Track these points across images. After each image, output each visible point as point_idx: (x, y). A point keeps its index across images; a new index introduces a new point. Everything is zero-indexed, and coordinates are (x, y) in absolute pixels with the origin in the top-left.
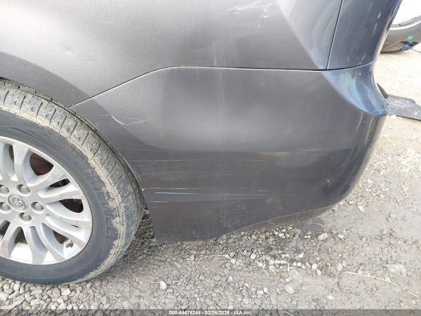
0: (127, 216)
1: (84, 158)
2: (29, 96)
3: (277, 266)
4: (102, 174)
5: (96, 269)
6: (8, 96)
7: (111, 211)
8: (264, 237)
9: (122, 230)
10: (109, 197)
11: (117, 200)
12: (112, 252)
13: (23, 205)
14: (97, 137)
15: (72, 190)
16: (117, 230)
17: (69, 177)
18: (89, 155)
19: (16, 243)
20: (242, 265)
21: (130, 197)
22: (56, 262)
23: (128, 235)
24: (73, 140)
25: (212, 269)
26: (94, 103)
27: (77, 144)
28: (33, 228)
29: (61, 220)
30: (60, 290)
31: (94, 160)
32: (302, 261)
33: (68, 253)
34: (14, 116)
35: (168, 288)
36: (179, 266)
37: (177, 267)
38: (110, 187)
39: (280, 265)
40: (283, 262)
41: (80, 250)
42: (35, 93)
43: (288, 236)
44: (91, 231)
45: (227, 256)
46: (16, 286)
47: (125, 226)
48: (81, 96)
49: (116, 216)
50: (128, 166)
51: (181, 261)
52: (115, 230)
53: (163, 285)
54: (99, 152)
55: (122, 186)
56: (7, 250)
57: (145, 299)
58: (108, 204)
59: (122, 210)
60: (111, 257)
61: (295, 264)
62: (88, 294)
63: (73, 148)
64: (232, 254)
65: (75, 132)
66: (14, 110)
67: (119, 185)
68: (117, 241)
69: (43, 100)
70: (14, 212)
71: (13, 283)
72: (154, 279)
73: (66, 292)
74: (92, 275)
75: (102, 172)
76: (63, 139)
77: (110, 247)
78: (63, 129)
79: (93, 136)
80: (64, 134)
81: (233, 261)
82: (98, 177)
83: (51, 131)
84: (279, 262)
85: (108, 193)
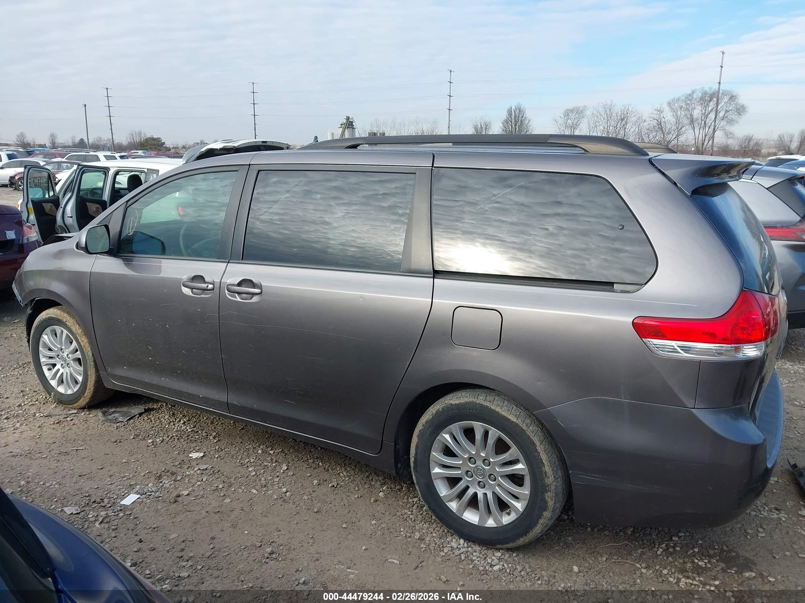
0: (556, 493)
1: (534, 445)
2: (506, 402)
3: (689, 585)
4: (544, 458)
5: (526, 535)
6: (495, 401)
7: (546, 487)
8: (681, 561)
9: (551, 503)
10: (546, 475)
11: (551, 479)
12: (541, 521)
13: (483, 475)
14: (543, 433)
15: (520, 468)
16: (547, 503)
17: (521, 457)
18: (538, 443)
19: (468, 506)
20: (652, 575)
21: (559, 480)
22: (496, 526)
23: (554, 510)
24: (529, 433)
25: (622, 572)
26: (548, 411)
27: (531, 435)
28: (485, 494)
30: (493, 552)
31: (540, 447)
33: (506, 519)
34: (498, 413)
35: (579, 573)
36: (591, 562)
37: (589, 562)
38: (547, 468)
39: (692, 584)
40: (695, 582)
41: (515, 517)
42: (510, 401)
43: (709, 566)
44: (528, 501)
45: (638, 565)
46: (462, 541)
47: (553, 501)
48: (541, 406)
49: (549, 491)
50: (562, 453)
51: (593, 559)
52: (546, 502)
53: (576, 569)
54: (544, 443)
55: (555, 469)
56: (462, 509)
57: (560, 574)
58: (544, 481)
59: (553, 488)
60: (539, 525)
62: (514, 560)
63: (529, 437)
64: (643, 565)
65: (531, 428)
66: (498, 409)
67: (554, 468)
68: (546, 512)
69: (513, 406)
70: (475, 479)
71: (458, 540)
72: (568, 564)
75: (544, 457)
76: (523, 431)
77: (540, 517)
78: (524, 425)
79: (541, 432)
80: (525, 428)
81: (644, 571)
82: (541, 459)
83: (517, 425)
84: (691, 581)
85: (546, 472)
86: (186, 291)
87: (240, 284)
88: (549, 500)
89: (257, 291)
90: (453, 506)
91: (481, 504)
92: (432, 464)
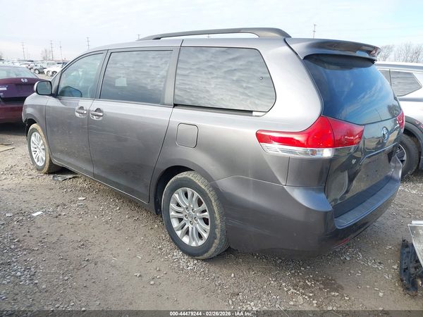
1: (211, 201)
5: (207, 252)
7: (216, 226)
9: (218, 235)
10: (216, 219)
11: (218, 222)
12: (214, 245)
13: (192, 217)
15: (206, 214)
17: (207, 209)
18: (213, 201)
19: (186, 234)
20: (276, 285)
22: (196, 246)
23: (221, 239)
24: (210, 195)
28: (192, 228)
29: (200, 226)
30: (194, 260)
31: (214, 204)
32: (310, 297)
33: (200, 243)
34: (196, 183)
35: (234, 277)
38: (217, 215)
39: (296, 293)
40: (298, 292)
41: (204, 242)
42: (204, 177)
43: (313, 285)
44: (209, 233)
45: (271, 279)
47: (220, 234)
48: (212, 180)
49: (217, 228)
52: (216, 235)
53: (233, 275)
56: (182, 236)
58: (215, 222)
59: (219, 227)
60: (213, 247)
61: (304, 296)
62: (203, 266)
63: (209, 198)
65: (211, 193)
67: (220, 216)
68: (216, 240)
70: (189, 220)
73: (196, 262)
74: (200, 257)
76: (207, 194)
77: (213, 242)
80: (208, 192)
82: (214, 210)
83: (204, 190)
85: (216, 217)
86: (77, 115)
87: (96, 111)
88: (217, 233)
89: (101, 114)
90: (179, 233)
91: (190, 233)
92: (170, 210)
